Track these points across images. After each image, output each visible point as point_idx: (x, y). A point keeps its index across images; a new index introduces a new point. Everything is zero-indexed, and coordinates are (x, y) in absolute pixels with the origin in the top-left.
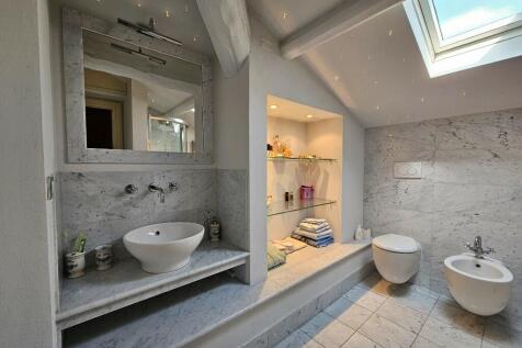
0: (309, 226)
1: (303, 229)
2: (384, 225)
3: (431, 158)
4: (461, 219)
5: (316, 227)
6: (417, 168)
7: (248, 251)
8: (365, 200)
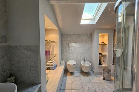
0: (50, 64)
1: (48, 65)
2: (67, 59)
3: (76, 42)
4: (81, 54)
5: (53, 63)
6: (73, 44)
7: (41, 83)
8: (62, 53)
